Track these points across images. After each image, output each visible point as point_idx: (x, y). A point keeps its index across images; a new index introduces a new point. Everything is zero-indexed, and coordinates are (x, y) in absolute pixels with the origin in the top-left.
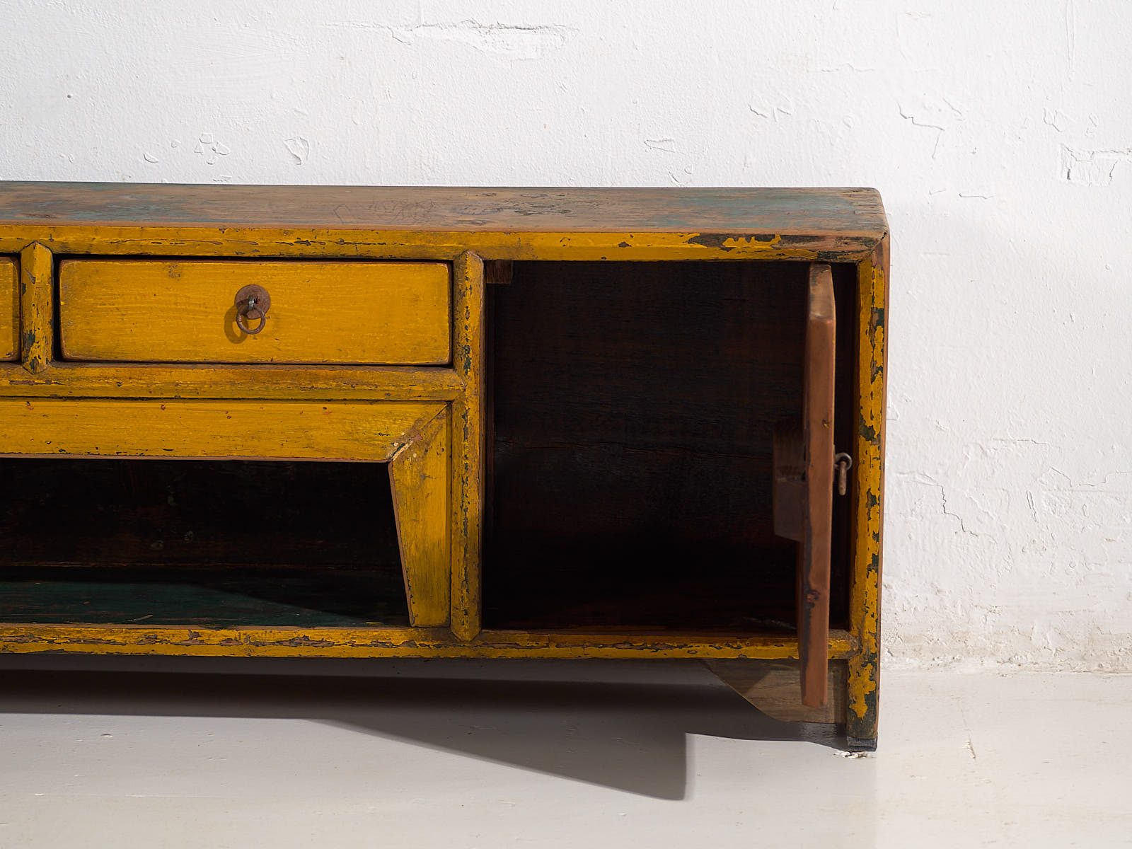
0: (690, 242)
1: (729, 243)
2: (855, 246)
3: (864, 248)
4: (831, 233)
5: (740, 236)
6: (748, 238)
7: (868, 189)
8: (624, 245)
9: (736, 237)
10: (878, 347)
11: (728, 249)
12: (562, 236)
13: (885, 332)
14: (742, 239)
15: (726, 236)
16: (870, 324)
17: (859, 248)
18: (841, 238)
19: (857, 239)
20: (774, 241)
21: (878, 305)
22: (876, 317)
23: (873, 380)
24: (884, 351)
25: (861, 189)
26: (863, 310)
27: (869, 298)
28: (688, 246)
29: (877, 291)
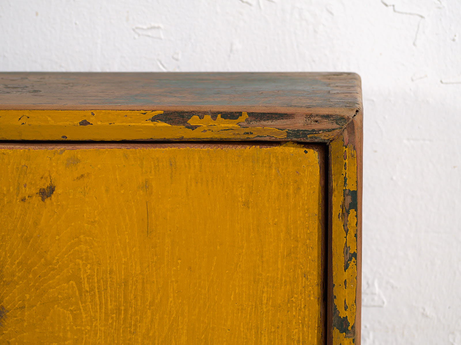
0: (154, 119)
1: (194, 121)
2: (326, 125)
3: (335, 126)
4: (299, 110)
5: (205, 113)
6: (214, 115)
7: (349, 74)
8: (84, 123)
9: (201, 115)
10: (352, 232)
11: (193, 128)
12: (21, 113)
13: (359, 217)
14: (208, 117)
15: (191, 114)
16: (343, 207)
17: (330, 126)
18: (311, 116)
19: (327, 117)
20: (242, 119)
21: (353, 188)
22: (349, 199)
23: (346, 267)
24: (358, 236)
25: (341, 74)
26: (335, 193)
27: (341, 181)
28: (151, 124)
29: (350, 173)
